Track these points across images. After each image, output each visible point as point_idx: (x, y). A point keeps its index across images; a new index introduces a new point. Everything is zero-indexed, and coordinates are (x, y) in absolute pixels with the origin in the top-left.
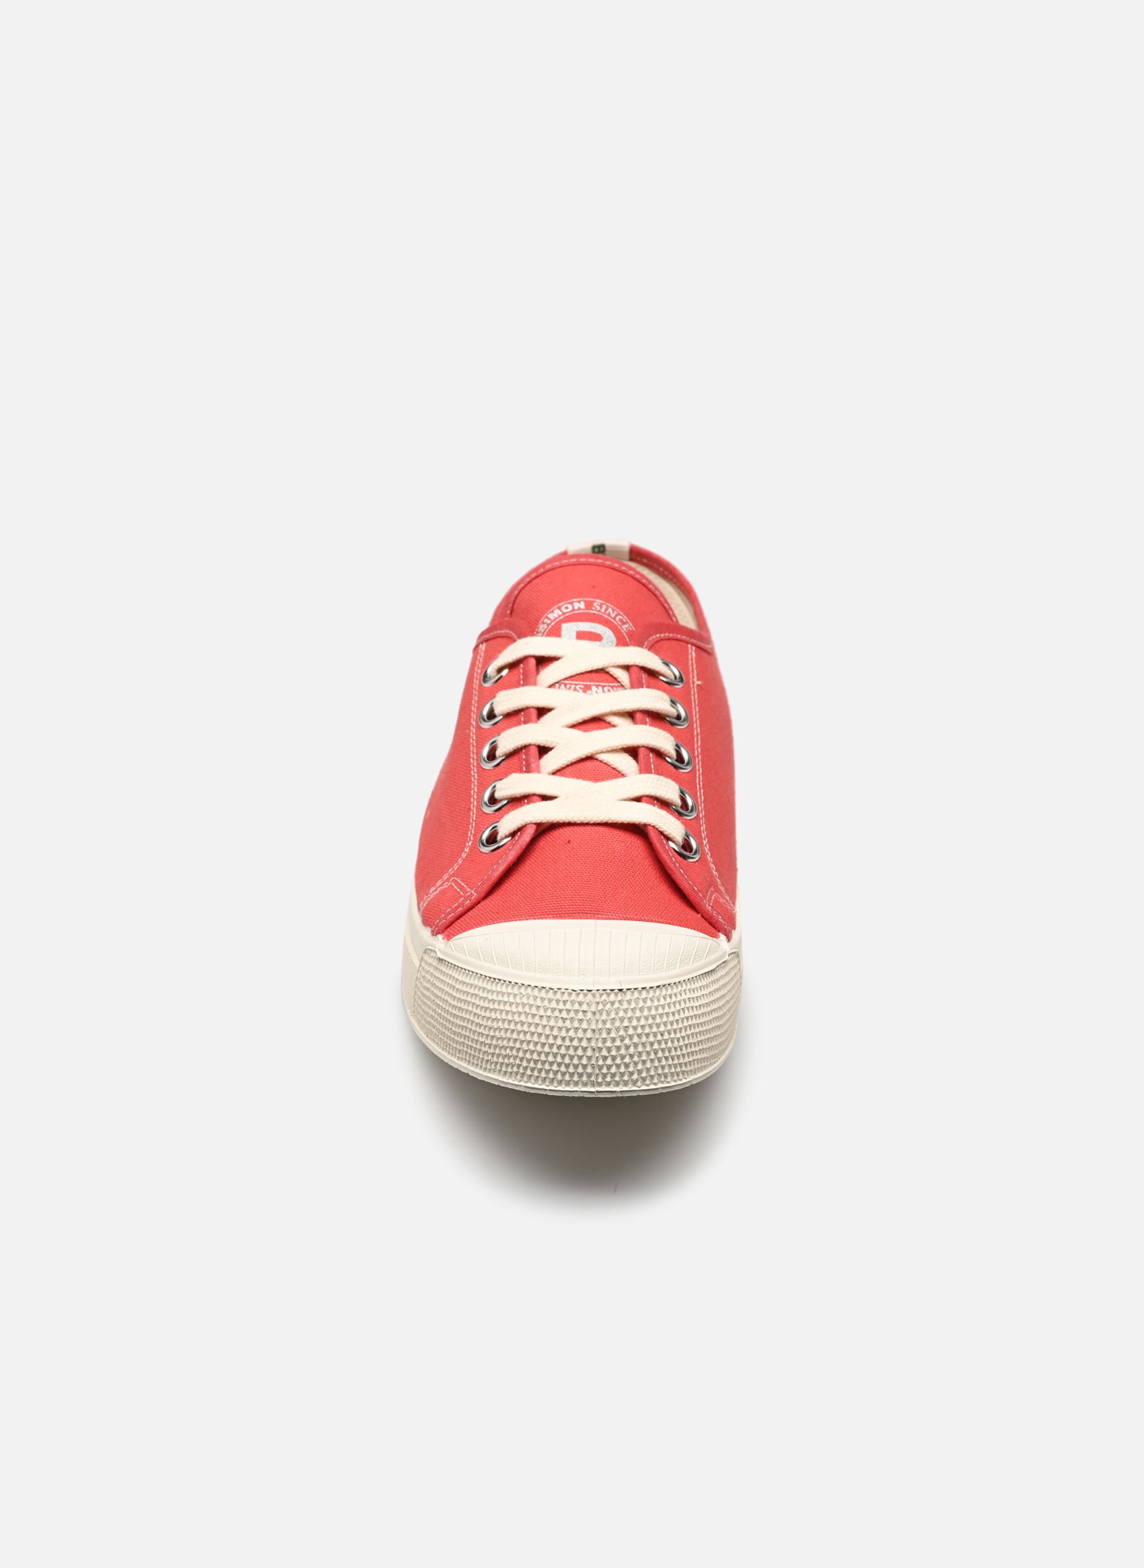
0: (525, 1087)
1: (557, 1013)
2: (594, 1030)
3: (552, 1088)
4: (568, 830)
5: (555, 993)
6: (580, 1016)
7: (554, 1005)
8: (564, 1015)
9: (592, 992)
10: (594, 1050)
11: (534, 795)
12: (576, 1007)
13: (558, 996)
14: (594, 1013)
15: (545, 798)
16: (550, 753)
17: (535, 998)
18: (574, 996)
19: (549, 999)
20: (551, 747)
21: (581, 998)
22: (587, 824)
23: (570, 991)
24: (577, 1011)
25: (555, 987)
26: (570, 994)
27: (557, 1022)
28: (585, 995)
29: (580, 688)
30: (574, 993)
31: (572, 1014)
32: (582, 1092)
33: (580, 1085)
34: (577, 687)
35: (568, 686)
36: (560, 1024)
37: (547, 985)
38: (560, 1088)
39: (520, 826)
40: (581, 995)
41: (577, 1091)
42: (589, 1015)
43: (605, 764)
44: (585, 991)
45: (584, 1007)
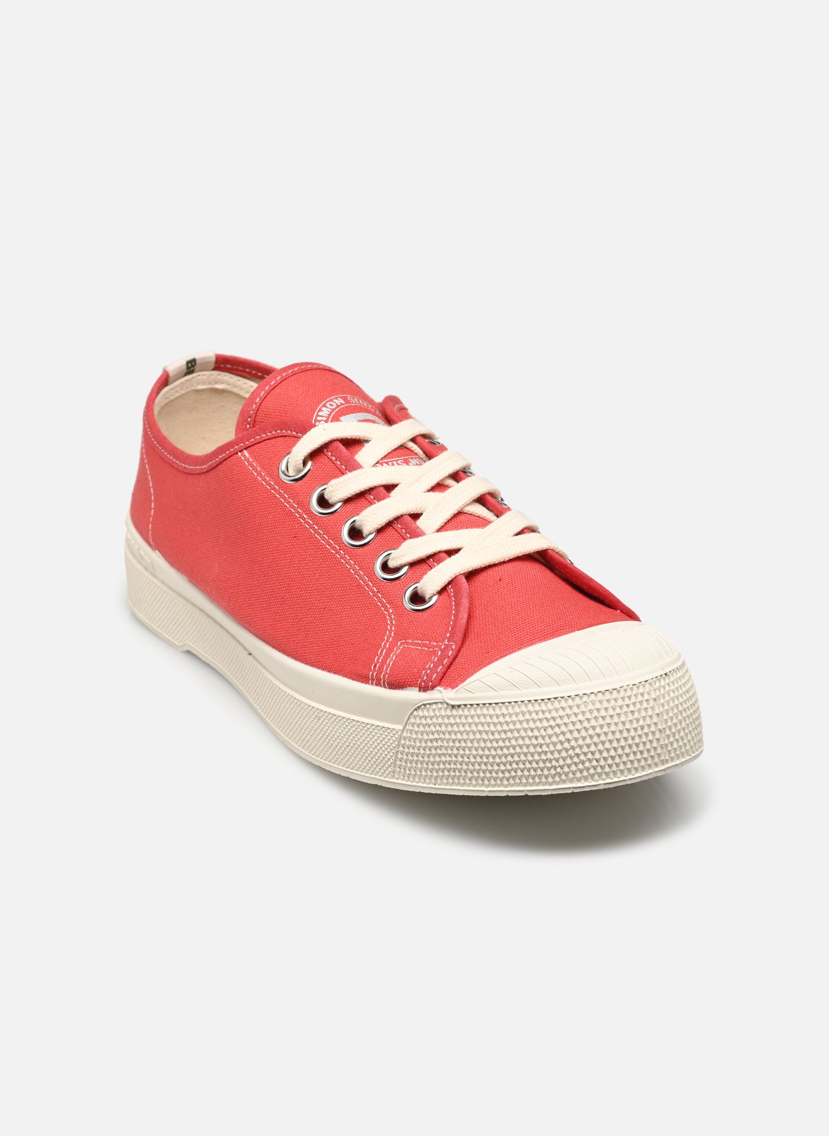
0: (604, 784)
1: (625, 709)
2: (658, 714)
3: (632, 777)
4: (490, 572)
5: (619, 692)
6: (645, 705)
7: (620, 702)
8: (632, 708)
9: (649, 682)
10: (661, 731)
11: (440, 552)
12: (640, 698)
13: (622, 693)
14: (655, 700)
15: (450, 553)
16: (421, 517)
17: (601, 702)
18: (635, 691)
19: (614, 699)
20: (420, 512)
21: (641, 690)
22: (504, 563)
23: (631, 686)
24: (641, 702)
25: (617, 686)
26: (632, 689)
27: (627, 716)
28: (644, 686)
29: (401, 462)
30: (635, 687)
31: (638, 706)
32: (656, 772)
33: (653, 767)
34: (399, 462)
35: (390, 463)
36: (630, 717)
37: (610, 688)
38: (637, 775)
39: (451, 579)
40: (641, 687)
41: (652, 773)
42: (652, 703)
43: (470, 514)
44: (643, 683)
45: (646, 697)
